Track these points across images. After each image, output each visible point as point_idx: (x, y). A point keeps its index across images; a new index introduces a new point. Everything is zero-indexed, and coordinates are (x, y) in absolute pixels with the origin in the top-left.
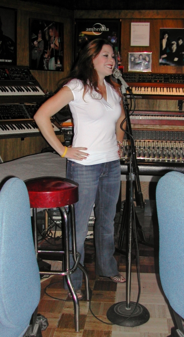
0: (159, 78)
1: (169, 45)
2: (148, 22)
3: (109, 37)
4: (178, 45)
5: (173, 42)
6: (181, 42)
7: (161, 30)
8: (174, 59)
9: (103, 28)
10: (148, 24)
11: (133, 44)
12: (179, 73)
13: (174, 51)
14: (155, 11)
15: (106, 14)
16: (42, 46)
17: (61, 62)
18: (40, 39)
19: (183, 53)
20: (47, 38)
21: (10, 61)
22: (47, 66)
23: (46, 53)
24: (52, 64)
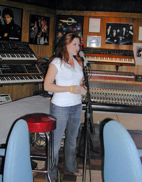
0: (105, 52)
1: (111, 32)
3: (76, 26)
4: (117, 32)
5: (114, 31)
6: (118, 31)
7: (107, 23)
9: (73, 21)
10: (100, 19)
11: (90, 31)
12: (117, 49)
13: (114, 36)
14: (104, 12)
15: (75, 13)
16: (37, 30)
17: (48, 40)
18: (36, 26)
19: (120, 37)
20: (40, 25)
21: (17, 39)
22: (39, 42)
23: (39, 34)
24: (42, 41)
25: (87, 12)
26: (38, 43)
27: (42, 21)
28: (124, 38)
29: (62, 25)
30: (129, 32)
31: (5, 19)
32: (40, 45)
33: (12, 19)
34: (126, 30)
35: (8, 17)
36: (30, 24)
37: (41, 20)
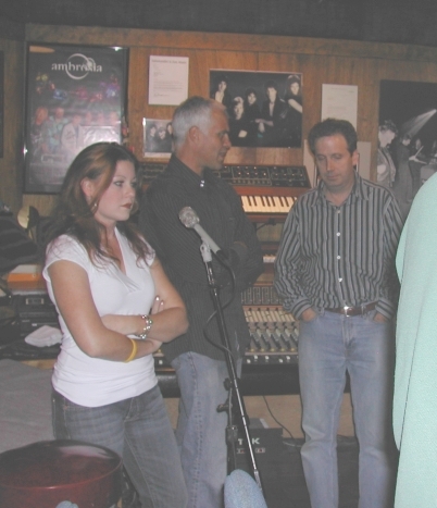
1: (229, 104)
2: (186, 56)
3: (103, 84)
4: (246, 103)
5: (236, 99)
6: (252, 99)
7: (212, 73)
8: (238, 133)
9: (90, 65)
10: (186, 60)
11: (153, 100)
13: (239, 116)
19: (257, 121)
25: (140, 32)
28: (271, 123)
29: (50, 78)
30: (287, 104)
34: (277, 96)
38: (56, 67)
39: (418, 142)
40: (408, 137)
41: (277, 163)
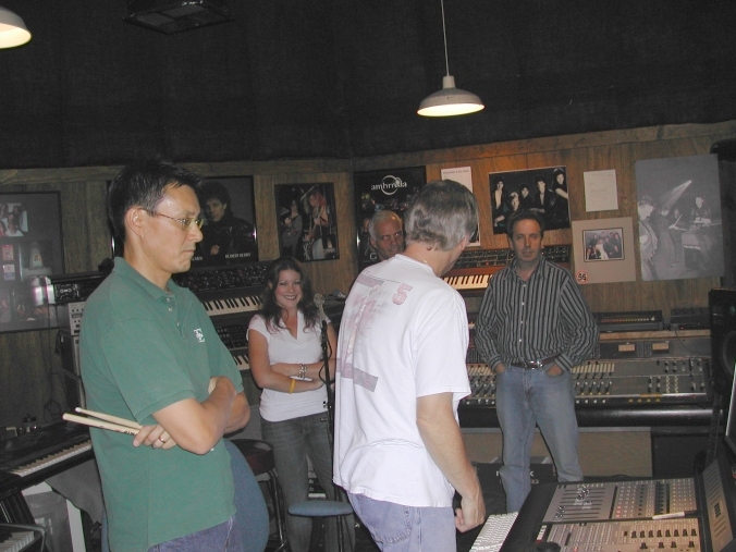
0: (489, 258)
1: (506, 199)
2: (468, 165)
3: (408, 196)
4: (521, 197)
5: (512, 194)
6: (525, 192)
7: (491, 176)
9: (398, 183)
10: (469, 168)
13: (516, 208)
14: (478, 146)
15: (401, 160)
16: (299, 225)
17: (335, 245)
18: (294, 214)
19: (532, 210)
20: (307, 209)
21: (247, 255)
22: (311, 255)
23: (307, 234)
24: (319, 250)
25: (432, 152)
26: (308, 257)
27: (312, 197)
28: (542, 211)
29: (371, 196)
30: (555, 193)
31: (208, 211)
32: (313, 263)
33: (225, 206)
34: (546, 187)
35: (215, 205)
36: (278, 211)
37: (308, 196)
38: (375, 187)
39: (676, 212)
40: (666, 208)
41: (552, 243)
